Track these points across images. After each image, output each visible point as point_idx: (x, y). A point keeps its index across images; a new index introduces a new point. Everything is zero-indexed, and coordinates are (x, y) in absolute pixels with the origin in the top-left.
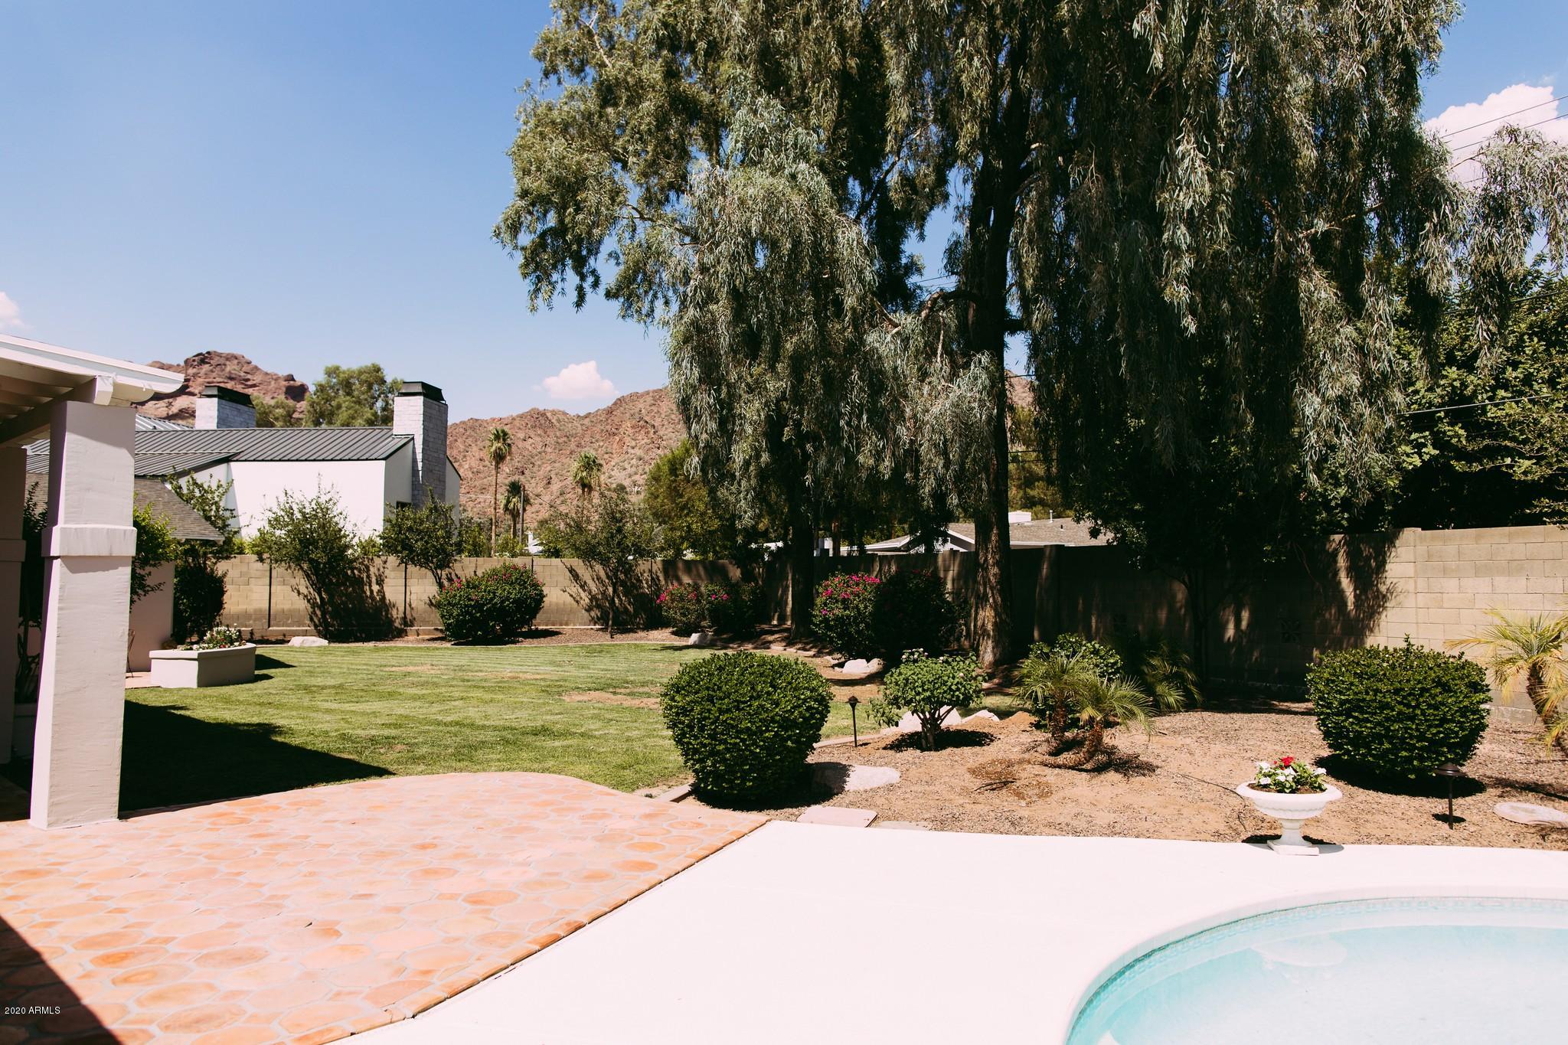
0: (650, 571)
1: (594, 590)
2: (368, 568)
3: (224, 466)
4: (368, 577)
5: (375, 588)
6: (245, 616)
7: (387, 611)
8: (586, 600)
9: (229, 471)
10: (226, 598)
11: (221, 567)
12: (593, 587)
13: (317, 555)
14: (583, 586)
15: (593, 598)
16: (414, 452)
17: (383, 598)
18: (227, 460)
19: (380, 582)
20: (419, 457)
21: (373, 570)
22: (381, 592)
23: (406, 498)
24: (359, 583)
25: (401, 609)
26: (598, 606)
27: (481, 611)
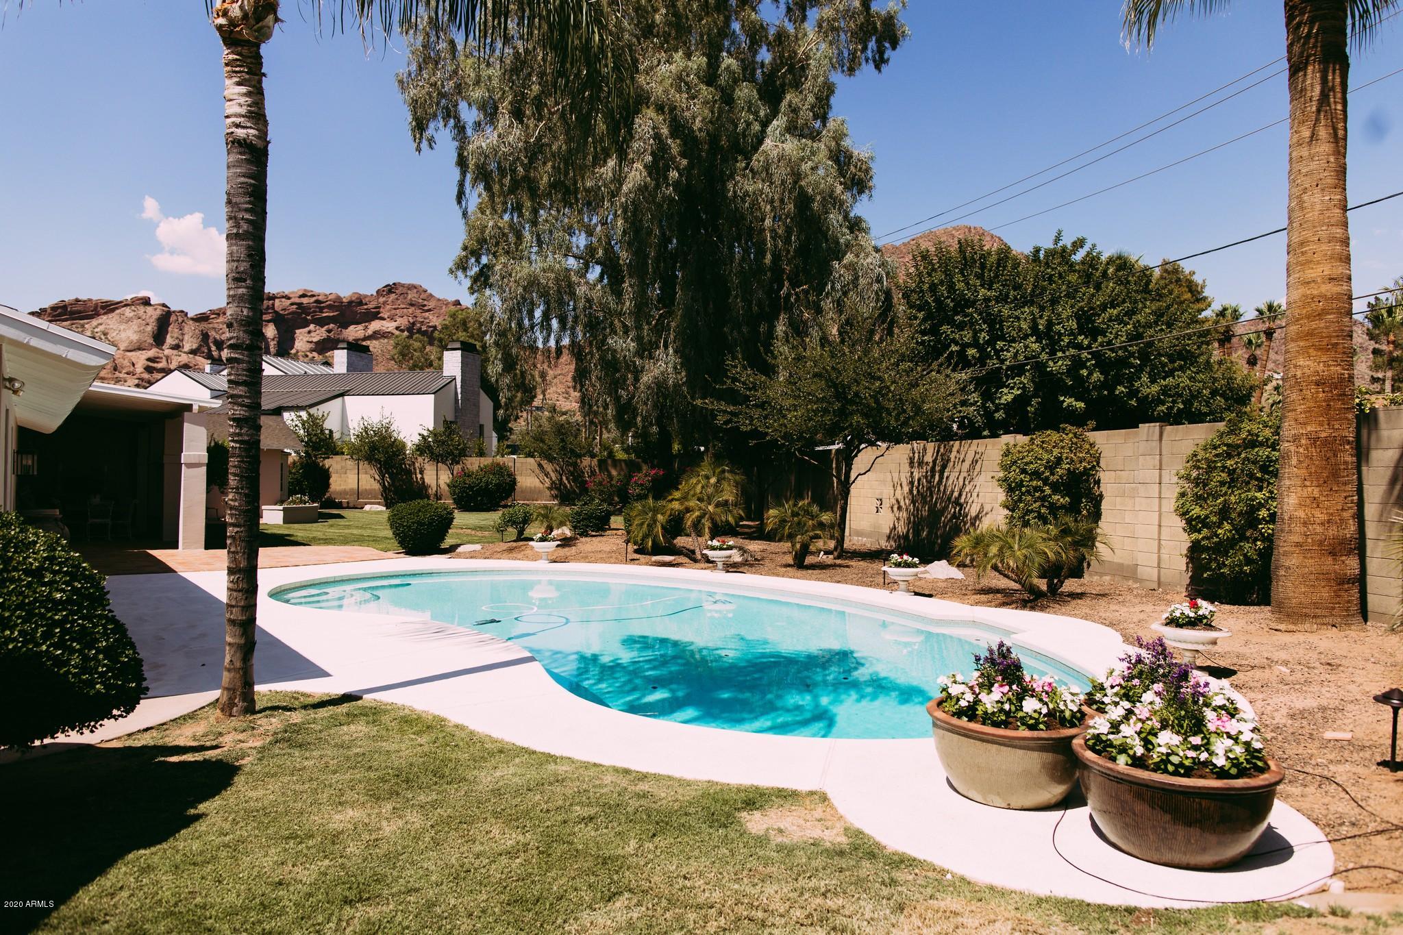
0: (590, 466)
1: (554, 478)
2: (414, 463)
3: (340, 399)
4: (415, 469)
5: (419, 476)
6: (345, 493)
7: (426, 490)
8: (548, 483)
9: (343, 402)
10: (331, 480)
11: (327, 463)
12: (553, 475)
13: (381, 457)
14: (547, 475)
15: (553, 483)
16: (456, 388)
17: (424, 482)
18: (342, 395)
19: (422, 472)
20: (459, 390)
21: (417, 465)
22: (422, 478)
23: (450, 418)
24: (409, 473)
25: (435, 489)
26: (556, 488)
27: (472, 490)
